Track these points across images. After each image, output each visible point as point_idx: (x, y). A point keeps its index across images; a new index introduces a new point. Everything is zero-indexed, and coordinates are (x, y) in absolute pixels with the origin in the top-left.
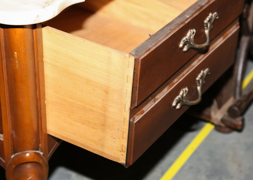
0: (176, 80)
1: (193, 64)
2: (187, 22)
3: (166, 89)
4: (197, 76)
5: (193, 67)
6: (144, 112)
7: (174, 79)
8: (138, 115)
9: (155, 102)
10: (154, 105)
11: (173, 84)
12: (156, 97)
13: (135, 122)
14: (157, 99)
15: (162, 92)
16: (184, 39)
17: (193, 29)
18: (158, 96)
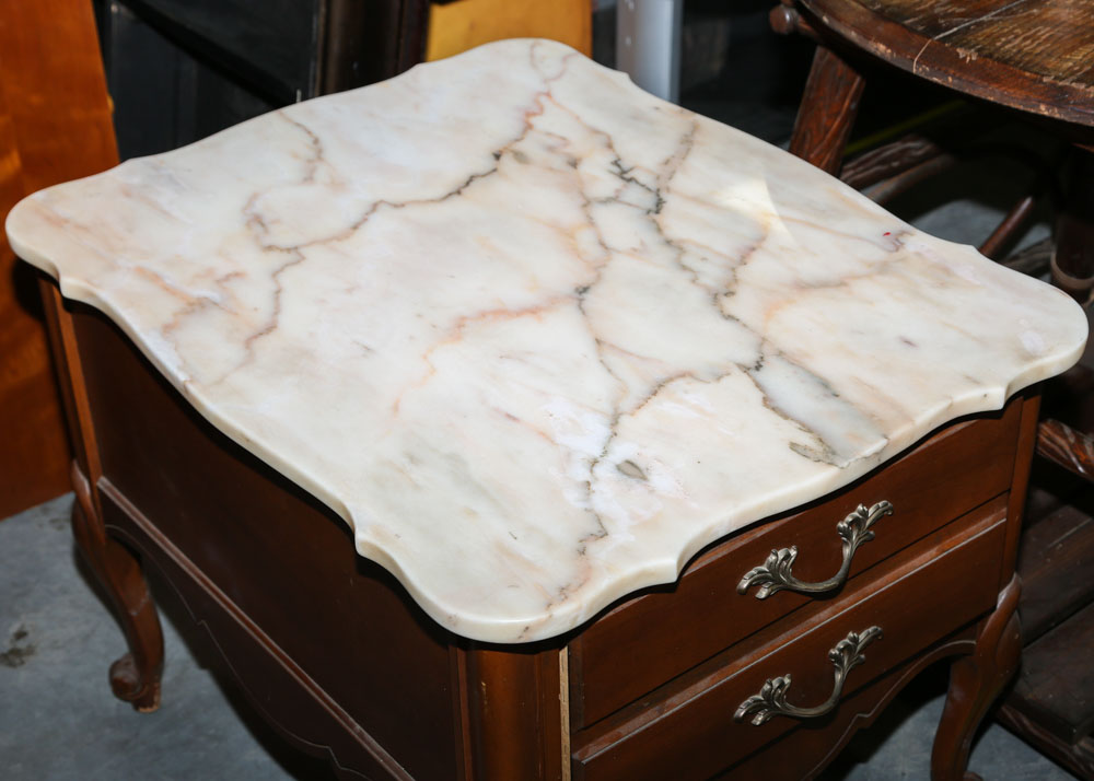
0: (744, 659)
1: (815, 619)
3: (707, 680)
4: (833, 646)
6: (619, 737)
7: (739, 657)
8: (598, 744)
9: (661, 712)
10: (657, 720)
12: (669, 702)
13: (584, 762)
14: (671, 706)
15: (692, 688)
16: (753, 572)
17: (789, 547)
18: (674, 699)
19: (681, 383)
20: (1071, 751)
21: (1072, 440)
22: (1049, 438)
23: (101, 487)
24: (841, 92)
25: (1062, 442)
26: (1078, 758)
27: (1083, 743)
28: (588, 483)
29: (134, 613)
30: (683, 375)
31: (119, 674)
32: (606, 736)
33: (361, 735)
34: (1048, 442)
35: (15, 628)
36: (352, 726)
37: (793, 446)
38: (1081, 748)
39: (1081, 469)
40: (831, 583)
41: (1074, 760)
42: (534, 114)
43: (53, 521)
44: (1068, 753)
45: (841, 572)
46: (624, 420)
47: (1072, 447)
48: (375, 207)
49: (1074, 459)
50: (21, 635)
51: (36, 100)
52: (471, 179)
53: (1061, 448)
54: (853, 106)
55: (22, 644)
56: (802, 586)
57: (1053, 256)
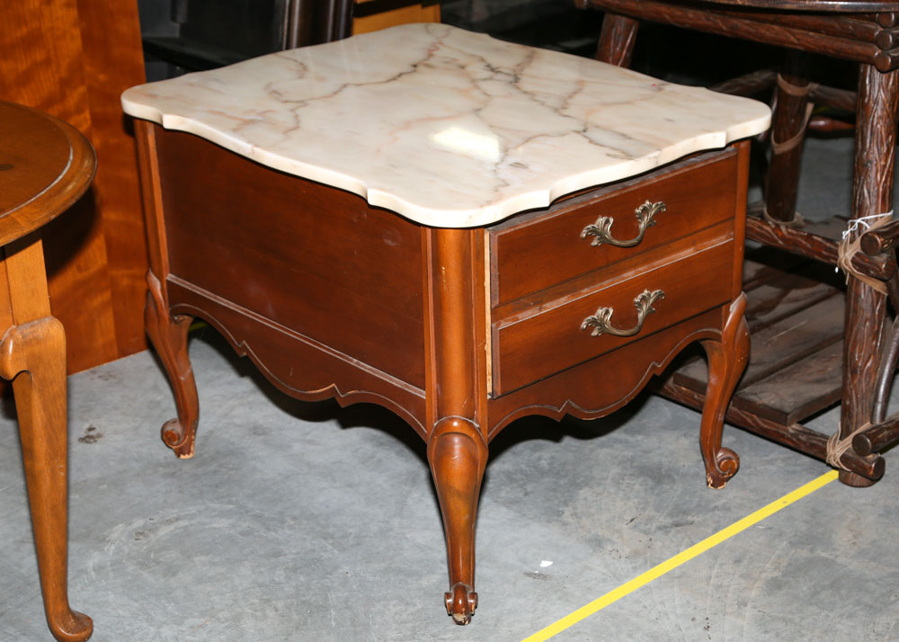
0: (586, 290)
1: (625, 275)
2: (592, 203)
4: (636, 297)
5: (624, 279)
6: (518, 319)
7: (582, 288)
8: (506, 321)
9: (540, 310)
10: (538, 314)
11: (580, 294)
12: (544, 306)
13: (499, 329)
14: (545, 308)
16: (589, 226)
17: (609, 216)
18: (548, 305)
19: (542, 138)
20: (787, 431)
21: (773, 226)
22: (759, 227)
23: (170, 279)
24: (620, 45)
25: (768, 228)
26: (792, 434)
27: (794, 426)
28: (495, 171)
29: (182, 379)
30: (541, 135)
31: (169, 428)
32: (510, 318)
33: (358, 364)
34: (758, 229)
35: (87, 426)
36: (351, 360)
37: (608, 155)
38: (793, 429)
39: (780, 242)
40: (634, 241)
41: (789, 436)
42: (433, 50)
43: (100, 377)
44: (785, 433)
45: (639, 237)
46: (510, 151)
47: (773, 230)
48: (345, 86)
49: (776, 237)
50: (91, 429)
51: (102, 77)
52: (400, 75)
53: (767, 231)
54: (629, 55)
55: (92, 433)
56: (617, 242)
57: (765, 210)
